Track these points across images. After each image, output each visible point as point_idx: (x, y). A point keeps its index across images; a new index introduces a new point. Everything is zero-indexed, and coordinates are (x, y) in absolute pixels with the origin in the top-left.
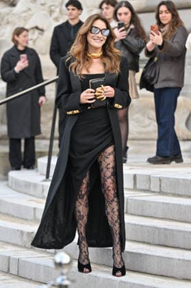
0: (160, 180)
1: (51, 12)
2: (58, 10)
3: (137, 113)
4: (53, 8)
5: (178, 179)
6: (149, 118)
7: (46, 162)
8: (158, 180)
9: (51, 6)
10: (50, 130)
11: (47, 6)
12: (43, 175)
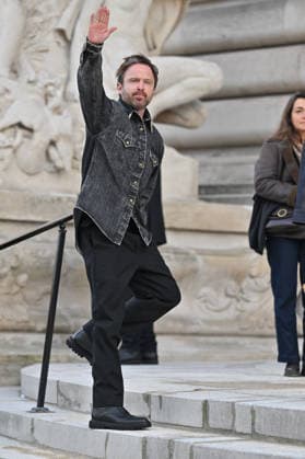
0: (253, 412)
1: (47, 97)
2: (59, 93)
3: (205, 285)
4: (51, 88)
5: (287, 410)
6: (227, 295)
7: (39, 375)
8: (249, 411)
9: (46, 86)
10: (47, 314)
11: (39, 85)
12: (32, 400)
